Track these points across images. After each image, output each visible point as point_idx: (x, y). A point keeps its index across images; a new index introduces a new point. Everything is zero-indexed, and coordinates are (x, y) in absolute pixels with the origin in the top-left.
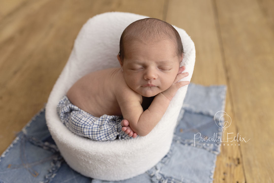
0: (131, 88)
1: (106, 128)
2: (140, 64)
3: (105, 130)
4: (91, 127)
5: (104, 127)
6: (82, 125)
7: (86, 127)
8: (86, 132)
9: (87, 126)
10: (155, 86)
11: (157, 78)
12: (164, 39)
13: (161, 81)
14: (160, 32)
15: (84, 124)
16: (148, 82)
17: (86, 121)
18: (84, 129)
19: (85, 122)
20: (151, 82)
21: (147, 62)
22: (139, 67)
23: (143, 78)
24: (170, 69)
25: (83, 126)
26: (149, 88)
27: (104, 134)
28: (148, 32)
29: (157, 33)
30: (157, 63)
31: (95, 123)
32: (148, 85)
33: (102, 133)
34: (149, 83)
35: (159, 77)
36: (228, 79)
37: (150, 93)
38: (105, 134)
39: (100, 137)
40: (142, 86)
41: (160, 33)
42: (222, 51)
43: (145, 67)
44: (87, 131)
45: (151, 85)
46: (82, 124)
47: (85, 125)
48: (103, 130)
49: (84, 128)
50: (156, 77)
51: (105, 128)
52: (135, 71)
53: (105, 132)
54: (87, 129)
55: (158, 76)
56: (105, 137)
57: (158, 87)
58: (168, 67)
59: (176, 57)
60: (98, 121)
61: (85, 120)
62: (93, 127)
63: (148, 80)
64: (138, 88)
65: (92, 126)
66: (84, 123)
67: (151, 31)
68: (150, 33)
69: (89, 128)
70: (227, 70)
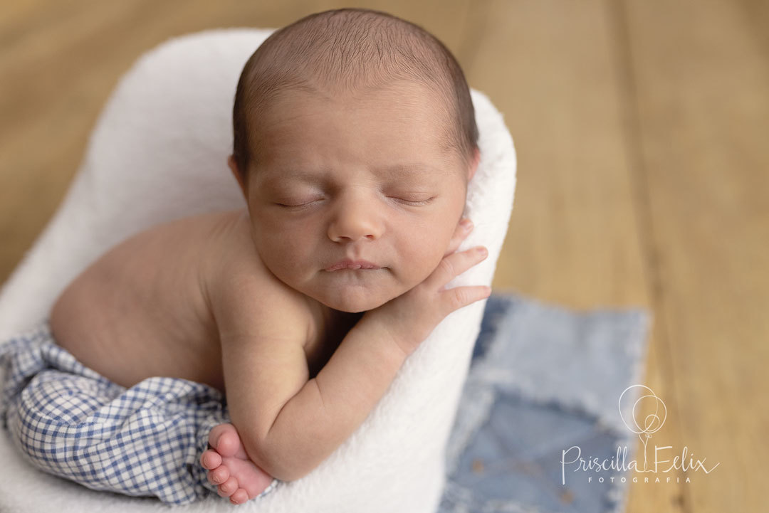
0: (280, 277)
1: (146, 422)
2: (310, 179)
3: (142, 429)
4: (85, 429)
5: (139, 419)
6: (49, 422)
7: (63, 430)
8: (61, 450)
9: (68, 427)
10: (373, 267)
11: (383, 236)
12: (402, 79)
13: (400, 246)
14: (386, 53)
15: (57, 422)
16: (345, 253)
17: (72, 409)
18: (54, 439)
19: (66, 412)
20: (357, 251)
21: (338, 168)
22: (308, 192)
23: (326, 236)
24: (431, 199)
25: (52, 428)
26: (354, 278)
27: (142, 447)
28: (339, 53)
29: (376, 57)
30: (377, 172)
31: (104, 410)
32: (346, 266)
33: (133, 441)
34: (351, 254)
35: (389, 230)
36: (658, 292)
37: (359, 296)
38: (147, 449)
39: (126, 458)
40: (323, 271)
41: (386, 55)
42: (642, 197)
43: (332, 190)
44: (70, 445)
45: (358, 262)
46: (48, 418)
47: (59, 425)
48: (136, 431)
49: (55, 434)
50: (377, 232)
51: (142, 423)
52: (294, 213)
53: (144, 437)
54: (67, 439)
55: (386, 225)
56: (145, 461)
57: (389, 269)
58: (422, 190)
59: (453, 156)
60: (117, 402)
61: (67, 406)
62: (96, 427)
63: (345, 241)
64: (310, 276)
65: (92, 424)
66: (57, 418)
67: (349, 46)
68: (344, 54)
69: (78, 436)
70: (655, 258)
